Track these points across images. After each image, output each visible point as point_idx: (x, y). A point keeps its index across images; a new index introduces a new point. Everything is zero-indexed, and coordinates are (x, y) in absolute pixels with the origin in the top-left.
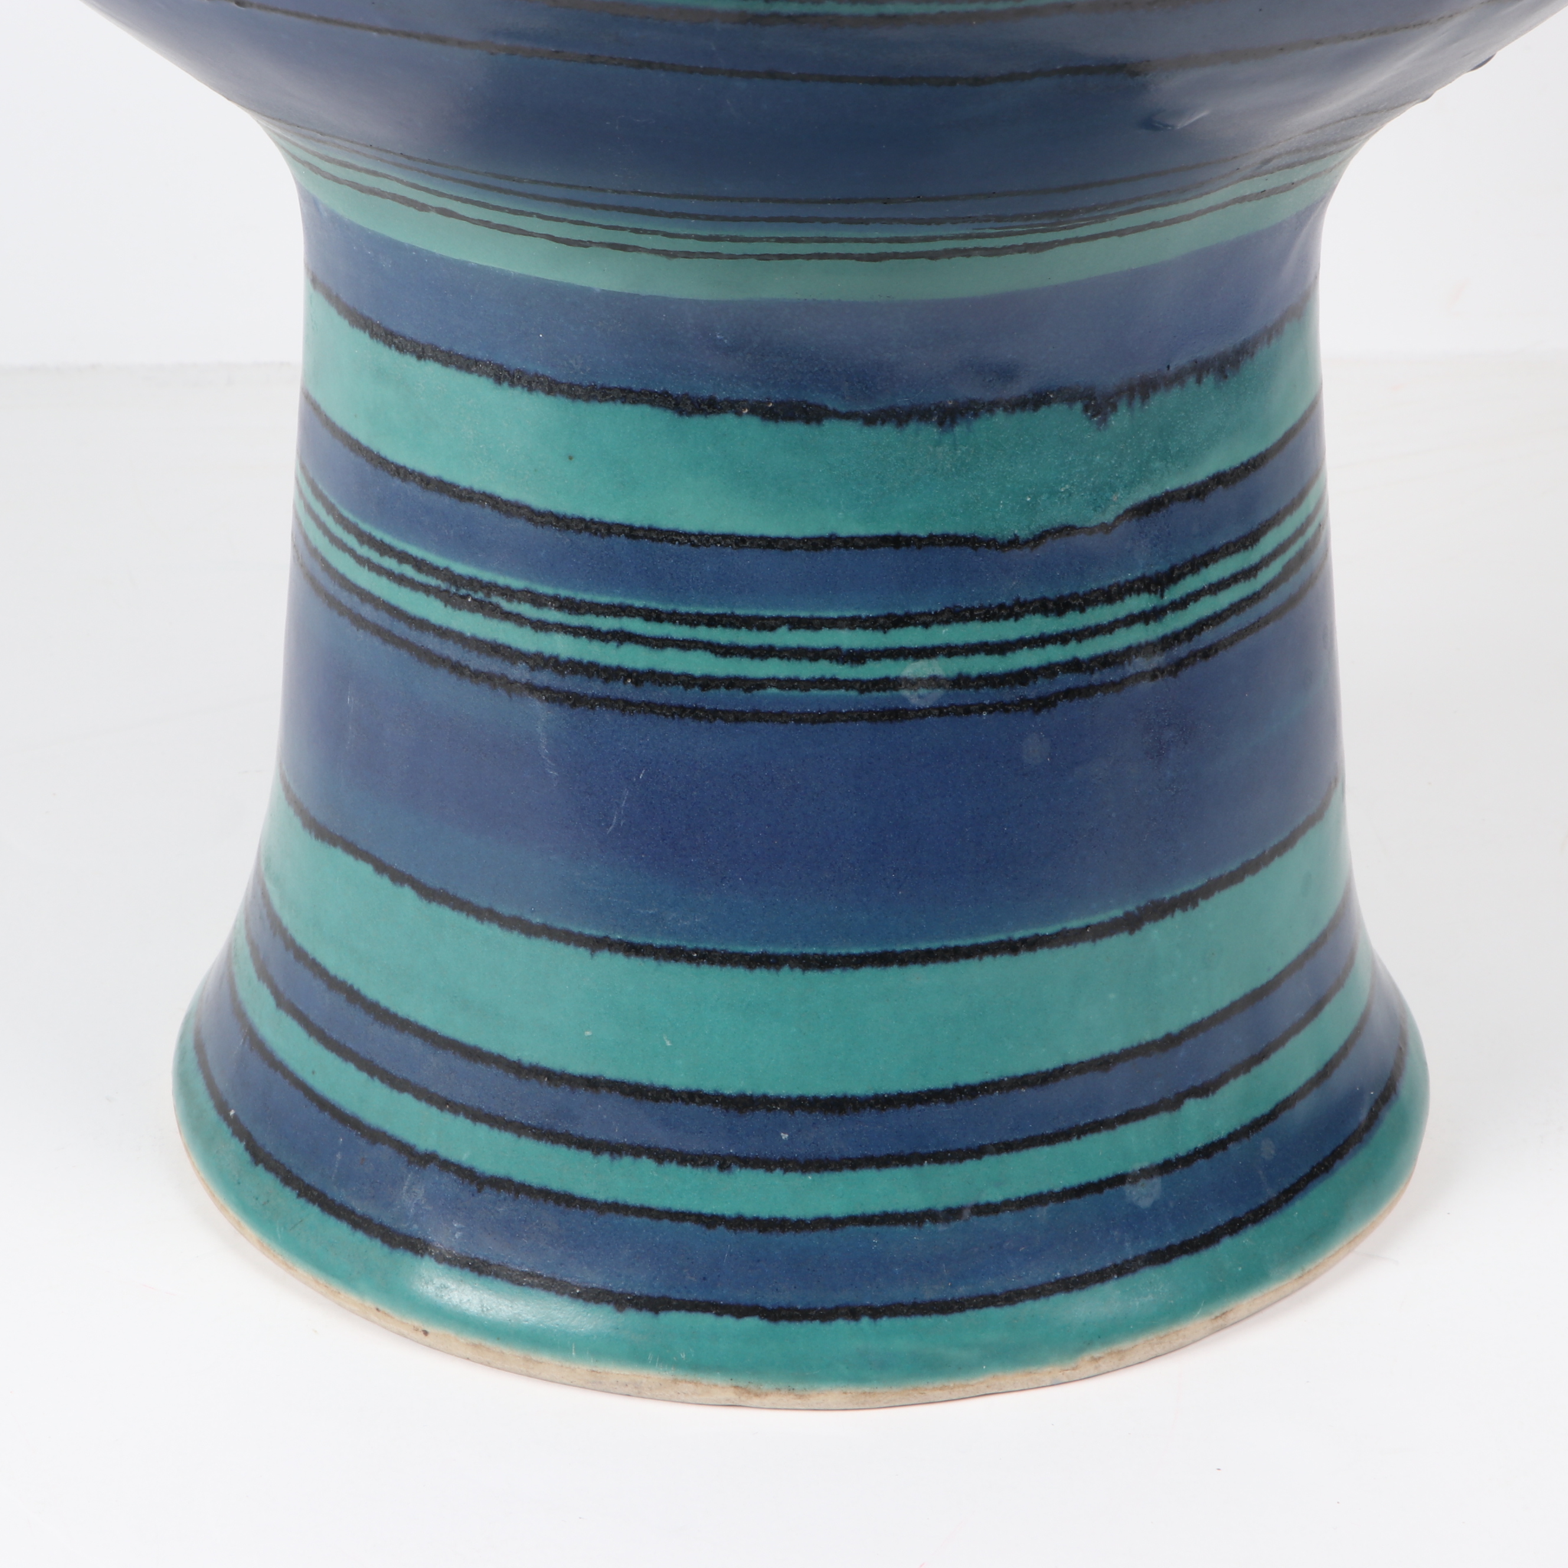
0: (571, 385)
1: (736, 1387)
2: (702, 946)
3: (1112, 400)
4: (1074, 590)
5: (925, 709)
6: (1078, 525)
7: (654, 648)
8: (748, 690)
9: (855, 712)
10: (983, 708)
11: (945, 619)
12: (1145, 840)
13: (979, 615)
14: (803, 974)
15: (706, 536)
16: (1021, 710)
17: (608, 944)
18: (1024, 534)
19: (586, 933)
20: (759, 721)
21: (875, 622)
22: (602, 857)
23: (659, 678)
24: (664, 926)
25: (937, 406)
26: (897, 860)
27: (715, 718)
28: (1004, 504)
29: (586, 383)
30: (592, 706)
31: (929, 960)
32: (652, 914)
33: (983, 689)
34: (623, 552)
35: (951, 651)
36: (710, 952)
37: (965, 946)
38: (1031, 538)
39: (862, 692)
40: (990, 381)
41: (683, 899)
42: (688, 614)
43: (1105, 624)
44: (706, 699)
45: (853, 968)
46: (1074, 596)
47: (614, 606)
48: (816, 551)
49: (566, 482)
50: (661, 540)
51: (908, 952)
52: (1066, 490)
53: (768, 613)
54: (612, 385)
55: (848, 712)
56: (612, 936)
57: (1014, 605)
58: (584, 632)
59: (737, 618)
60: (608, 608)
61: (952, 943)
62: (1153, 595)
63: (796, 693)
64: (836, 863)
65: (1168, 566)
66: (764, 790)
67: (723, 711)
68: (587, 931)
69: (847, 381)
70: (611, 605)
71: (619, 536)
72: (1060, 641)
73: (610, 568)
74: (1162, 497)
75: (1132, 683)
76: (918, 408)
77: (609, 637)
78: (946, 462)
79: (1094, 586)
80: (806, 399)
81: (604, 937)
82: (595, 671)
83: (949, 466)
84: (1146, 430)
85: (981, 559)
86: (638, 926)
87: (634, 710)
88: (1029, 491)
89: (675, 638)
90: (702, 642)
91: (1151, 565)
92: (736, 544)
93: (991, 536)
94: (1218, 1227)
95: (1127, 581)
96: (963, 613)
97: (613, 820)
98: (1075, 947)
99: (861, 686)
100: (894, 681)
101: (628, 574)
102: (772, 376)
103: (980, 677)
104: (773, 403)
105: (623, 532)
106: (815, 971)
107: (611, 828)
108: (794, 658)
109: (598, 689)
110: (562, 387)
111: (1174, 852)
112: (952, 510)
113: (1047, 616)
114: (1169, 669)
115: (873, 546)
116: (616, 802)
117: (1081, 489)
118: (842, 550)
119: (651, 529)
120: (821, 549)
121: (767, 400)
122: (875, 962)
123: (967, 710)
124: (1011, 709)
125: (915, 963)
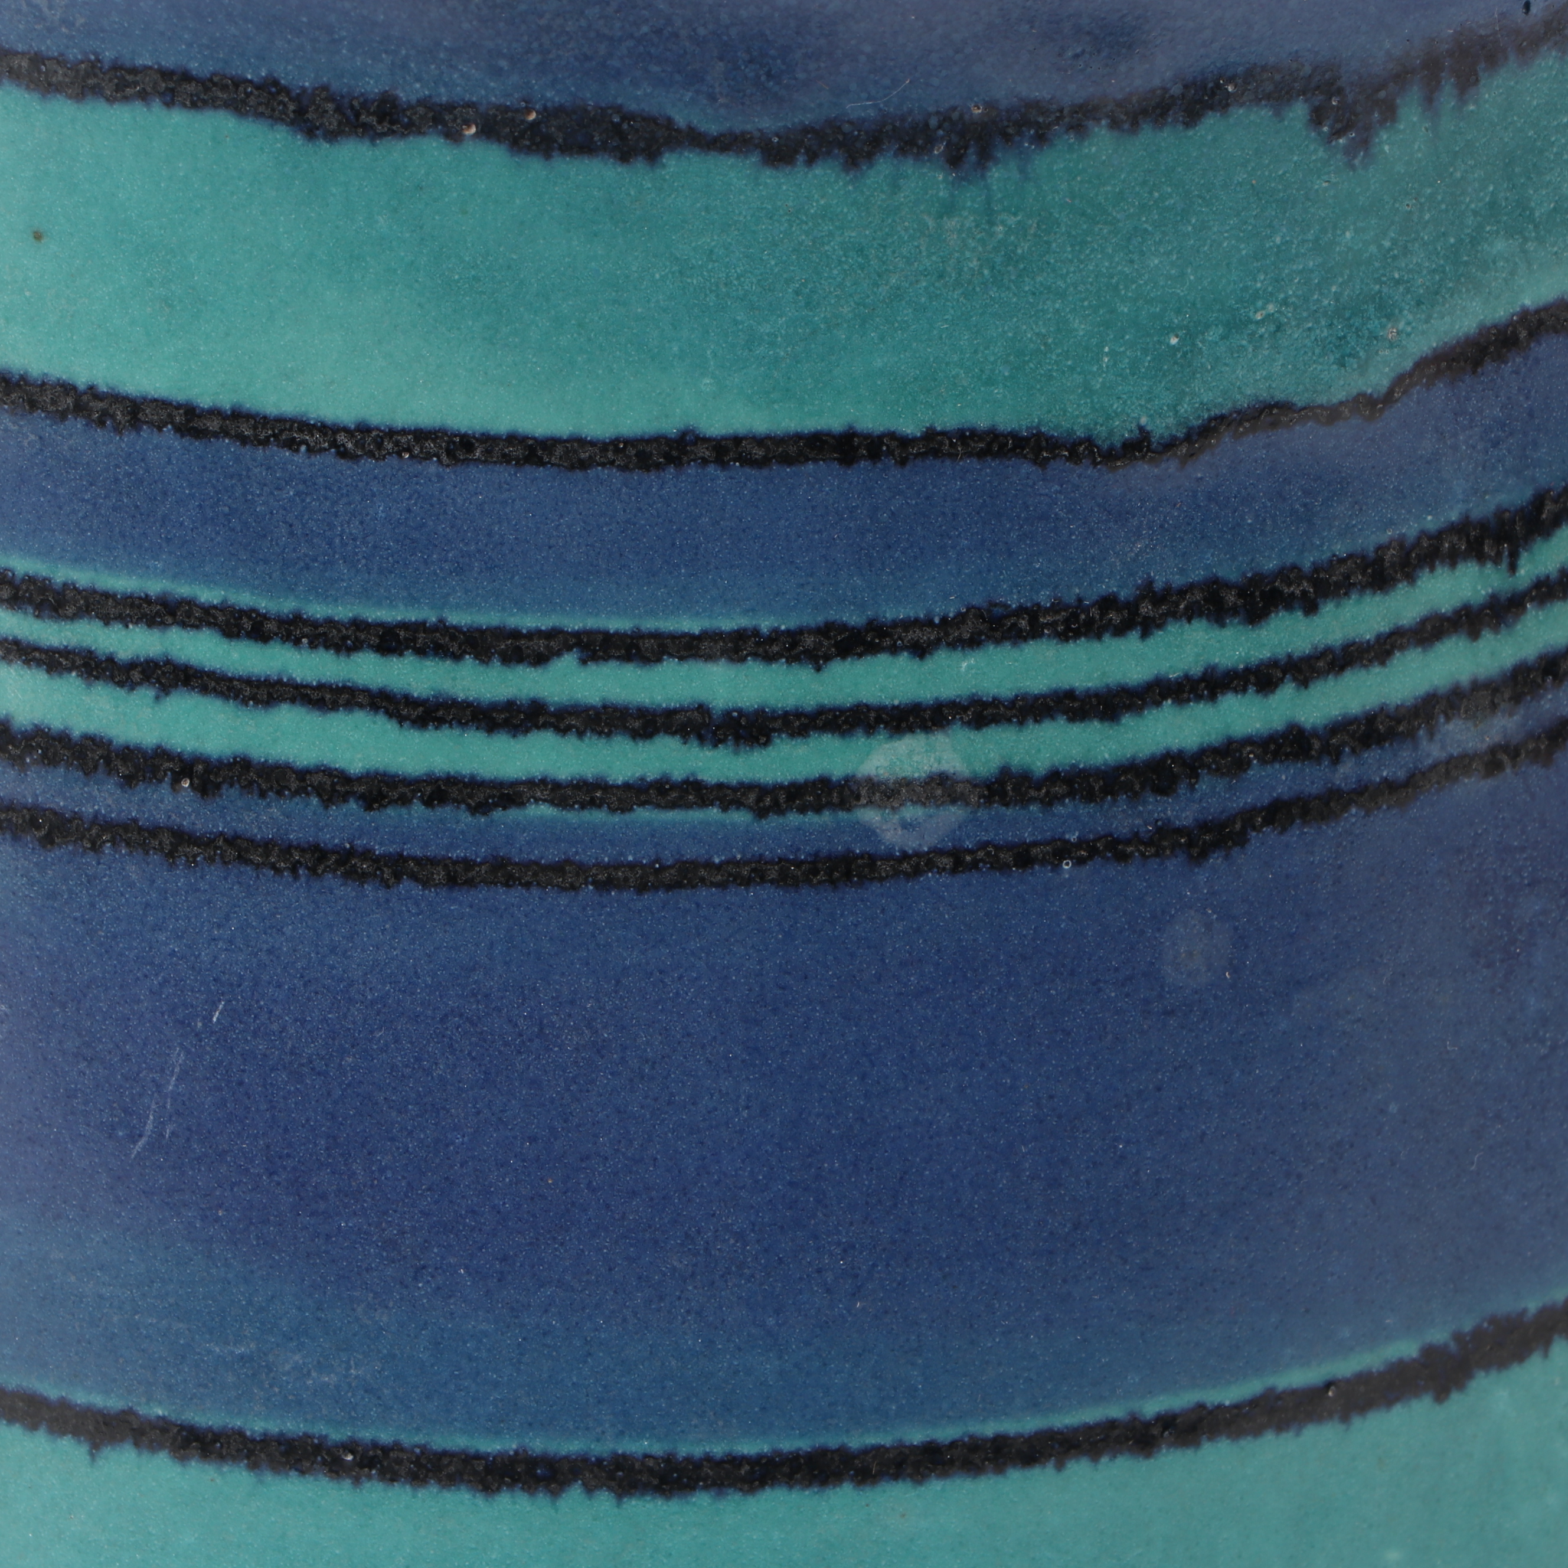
0: (37, 59)
2: (366, 1435)
3: (1382, 94)
4: (1291, 558)
5: (918, 854)
6: (1299, 401)
7: (247, 705)
8: (481, 808)
9: (746, 862)
10: (1061, 850)
11: (966, 636)
12: (1473, 1168)
13: (1053, 625)
14: (619, 1504)
15: (374, 433)
16: (1157, 855)
17: (133, 1430)
18: (1162, 426)
19: (79, 1402)
20: (507, 885)
21: (794, 645)
22: (119, 1216)
23: (259, 776)
24: (271, 1386)
25: (945, 118)
26: (851, 1224)
27: (398, 877)
28: (1112, 354)
29: (74, 54)
30: (93, 843)
31: (931, 1471)
32: (242, 1357)
33: (1063, 805)
34: (169, 469)
35: (981, 713)
36: (386, 1450)
37: (1021, 1436)
38: (1180, 435)
39: (761, 813)
40: (1076, 56)
41: (319, 1319)
42: (330, 622)
43: (1368, 641)
44: (377, 829)
45: (741, 1490)
46: (1289, 573)
47: (147, 599)
48: (648, 470)
49: (27, 294)
50: (265, 442)
51: (878, 1450)
52: (1269, 317)
53: (528, 621)
54: (140, 62)
55: (728, 862)
56: (142, 1410)
57: (1141, 598)
58: (73, 662)
59: (453, 632)
60: (132, 606)
61: (989, 1429)
62: (1489, 565)
63: (598, 816)
64: (699, 1232)
65: (1529, 493)
66: (519, 1053)
67: (417, 860)
68: (80, 1397)
69: (721, 59)
70: (140, 598)
71: (160, 429)
72: (1254, 685)
73: (137, 507)
74: (1511, 323)
75: (1438, 783)
76: (898, 124)
77: (136, 675)
78: (968, 254)
79: (1340, 549)
80: (619, 101)
81: (123, 1412)
82: (101, 757)
83: (974, 264)
84: (1471, 162)
85: (1057, 487)
86: (206, 1386)
87: (198, 854)
88: (1176, 321)
89: (299, 680)
90: (366, 691)
91: (1486, 492)
92: (450, 453)
93: (1080, 433)
95: (1423, 533)
96: (1013, 620)
97: (145, 1123)
98: (1298, 1434)
99: (759, 800)
100: (842, 787)
101: (182, 524)
102: (535, 45)
103: (1054, 776)
104: (537, 112)
105: (171, 419)
106: (648, 1498)
107: (141, 1143)
108: (593, 730)
109: (110, 802)
110: (16, 63)
111: (1548, 1195)
112: (982, 371)
113: (1222, 625)
114: (1531, 746)
115: (787, 460)
116: (153, 1080)
117: (1305, 314)
118: (711, 469)
119: (238, 415)
120: (658, 466)
121: (523, 104)
122: (798, 1476)
123: (1024, 857)
124: (1132, 853)
125: (896, 1477)
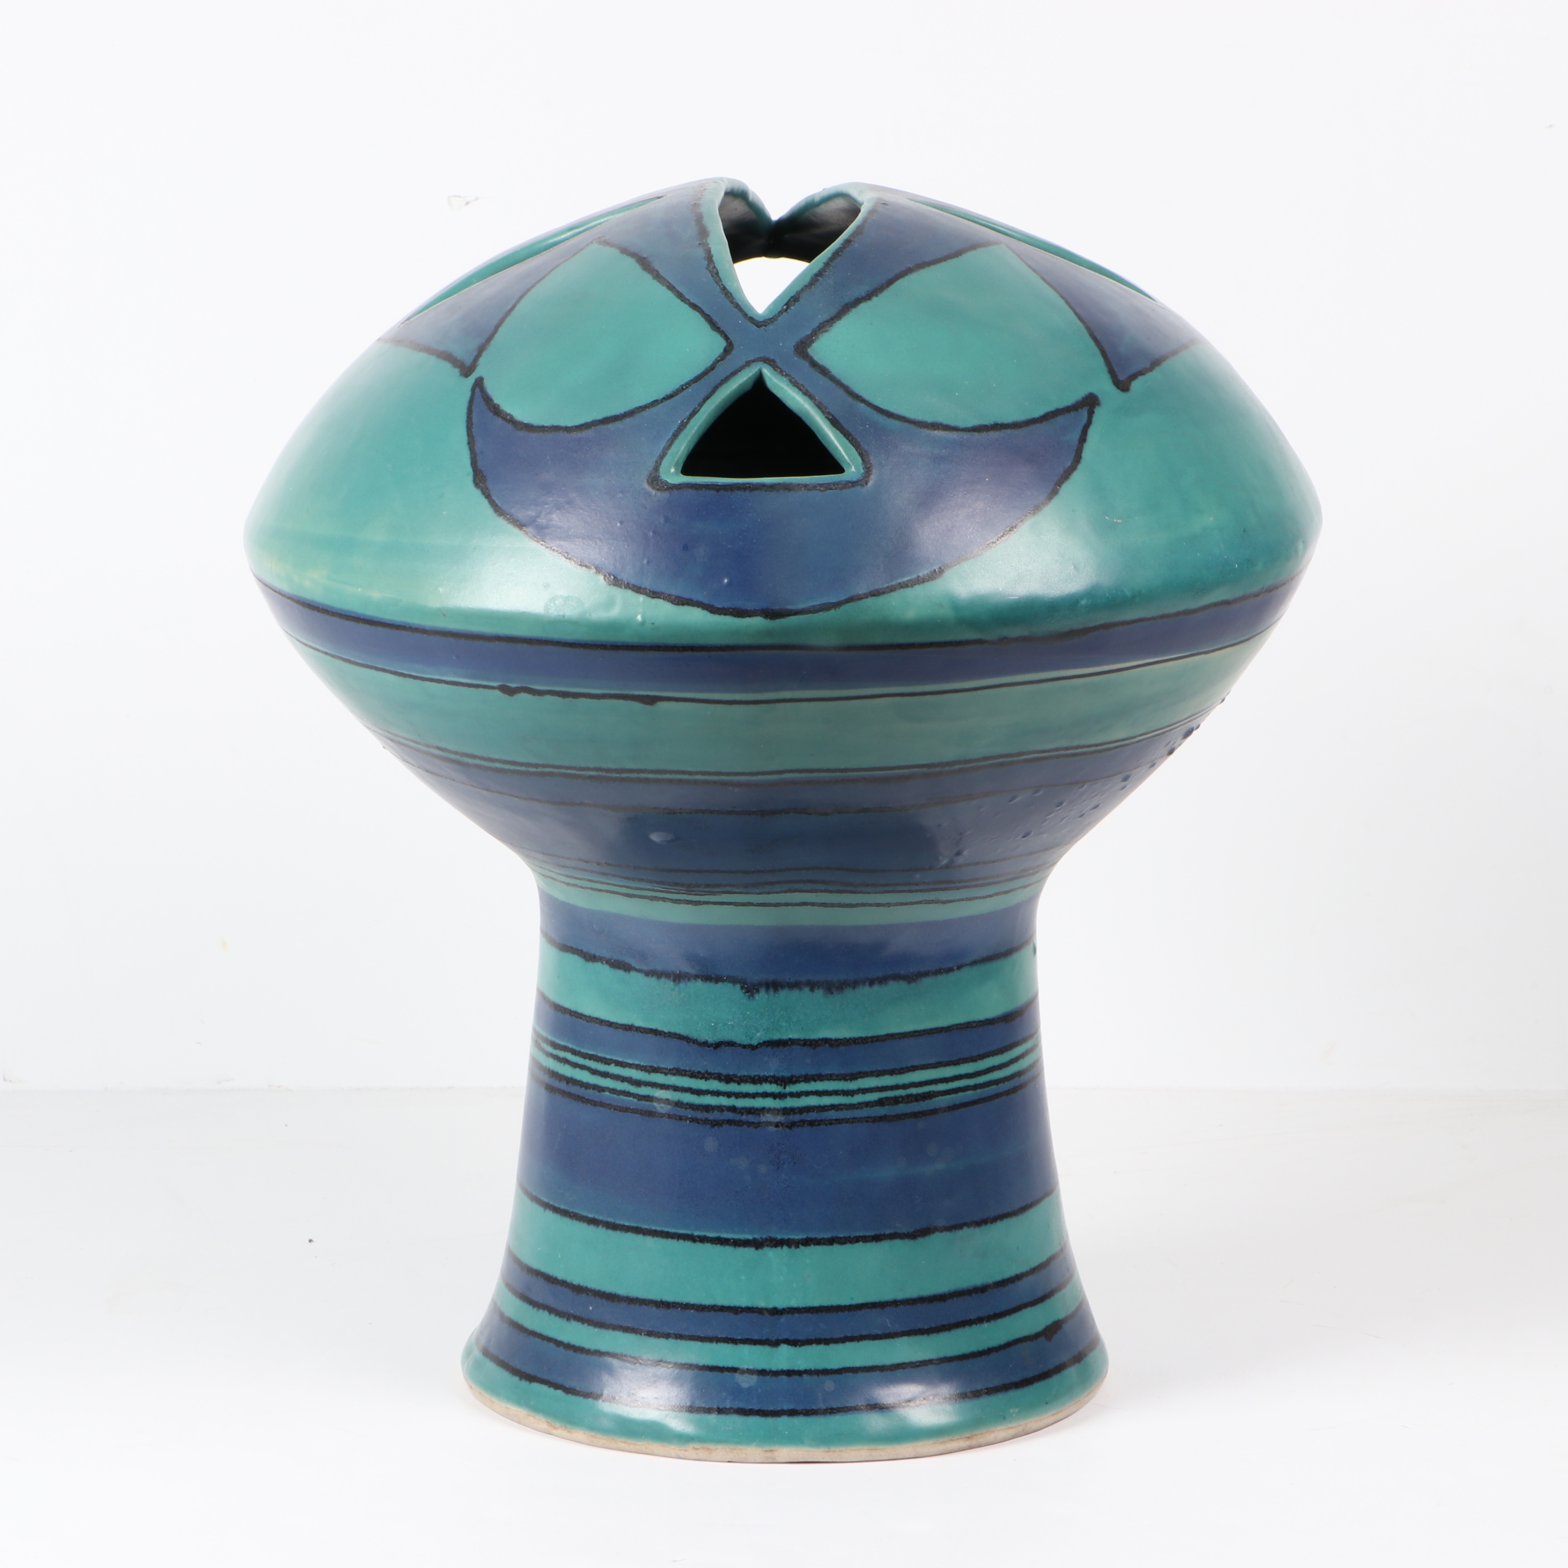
1: (547, 1422)
3: (757, 987)
4: (735, 1073)
5: (662, 1114)
6: (738, 1042)
7: (573, 1068)
8: (599, 1092)
10: (687, 1118)
11: (674, 1073)
13: (689, 1074)
16: (705, 1124)
18: (711, 1041)
20: (602, 1107)
21: (646, 1068)
25: (673, 973)
26: (646, 1183)
27: (588, 1103)
28: (701, 1024)
33: (689, 1110)
35: (676, 1089)
38: (714, 1043)
39: (639, 1100)
41: (571, 1187)
43: (751, 1093)
44: (586, 1093)
46: (735, 1076)
52: (732, 1025)
53: (608, 1057)
57: (705, 1073)
59: (598, 1057)
61: (666, 1230)
62: (779, 1086)
63: (615, 1096)
64: (623, 1180)
65: (790, 1074)
66: (601, 1139)
69: (639, 956)
72: (727, 1096)
74: (787, 1040)
75: (765, 1126)
76: (666, 972)
78: (676, 999)
79: (746, 1074)
80: (625, 961)
83: (677, 1001)
84: (777, 1006)
88: (714, 1021)
89: (580, 1064)
90: (587, 1067)
91: (778, 1071)
94: (783, 1410)
95: (764, 1076)
96: (682, 1072)
97: (555, 1146)
99: (639, 1097)
100: (652, 1097)
102: (613, 948)
103: (687, 1104)
104: (613, 960)
107: (554, 1151)
108: (616, 1079)
113: (721, 1082)
117: (740, 1026)
123: (681, 1118)
124: (700, 1123)
125: (649, 1235)
